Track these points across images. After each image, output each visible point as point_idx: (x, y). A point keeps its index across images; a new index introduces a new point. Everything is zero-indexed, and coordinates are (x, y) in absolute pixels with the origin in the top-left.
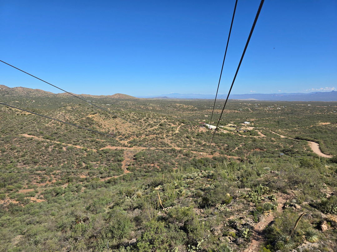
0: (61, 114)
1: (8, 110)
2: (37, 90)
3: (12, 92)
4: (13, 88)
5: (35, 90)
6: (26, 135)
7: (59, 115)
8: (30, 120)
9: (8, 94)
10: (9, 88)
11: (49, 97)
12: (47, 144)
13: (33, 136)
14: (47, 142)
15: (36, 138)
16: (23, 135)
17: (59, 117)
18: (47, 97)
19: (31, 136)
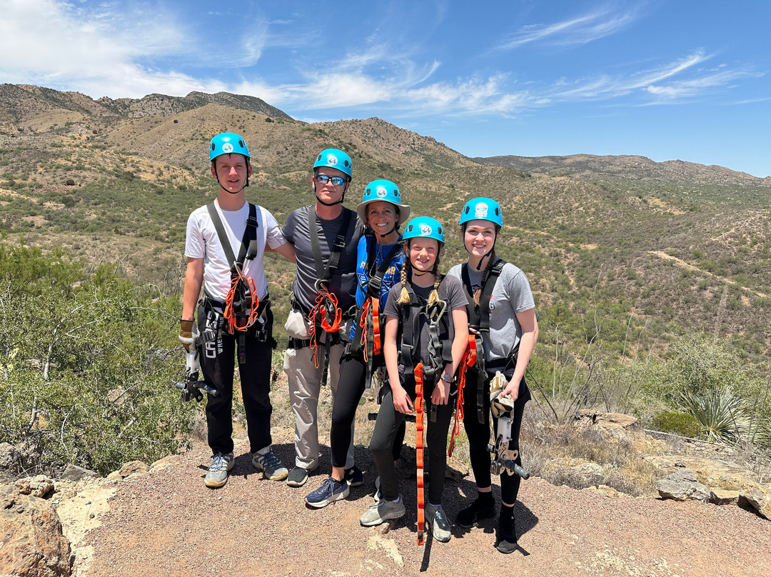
0: (758, 216)
1: (640, 203)
2: (714, 168)
3: (659, 172)
4: (660, 164)
5: (709, 167)
6: (662, 255)
7: (753, 218)
8: (678, 224)
9: (649, 175)
10: (654, 163)
11: (739, 186)
12: (703, 279)
13: (677, 259)
14: (705, 277)
15: (682, 263)
16: (656, 252)
17: (750, 225)
18: (736, 185)
19: (672, 258)
